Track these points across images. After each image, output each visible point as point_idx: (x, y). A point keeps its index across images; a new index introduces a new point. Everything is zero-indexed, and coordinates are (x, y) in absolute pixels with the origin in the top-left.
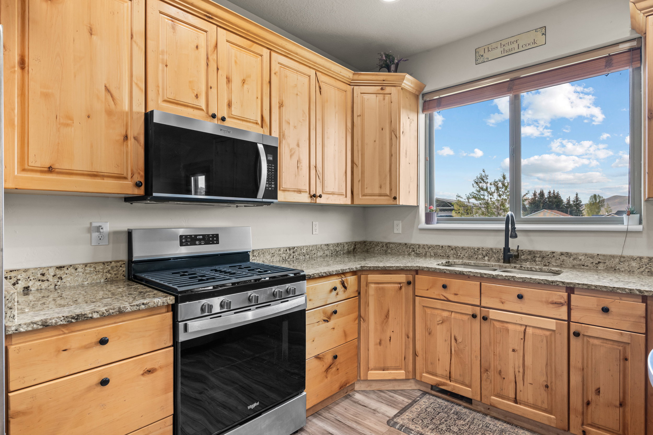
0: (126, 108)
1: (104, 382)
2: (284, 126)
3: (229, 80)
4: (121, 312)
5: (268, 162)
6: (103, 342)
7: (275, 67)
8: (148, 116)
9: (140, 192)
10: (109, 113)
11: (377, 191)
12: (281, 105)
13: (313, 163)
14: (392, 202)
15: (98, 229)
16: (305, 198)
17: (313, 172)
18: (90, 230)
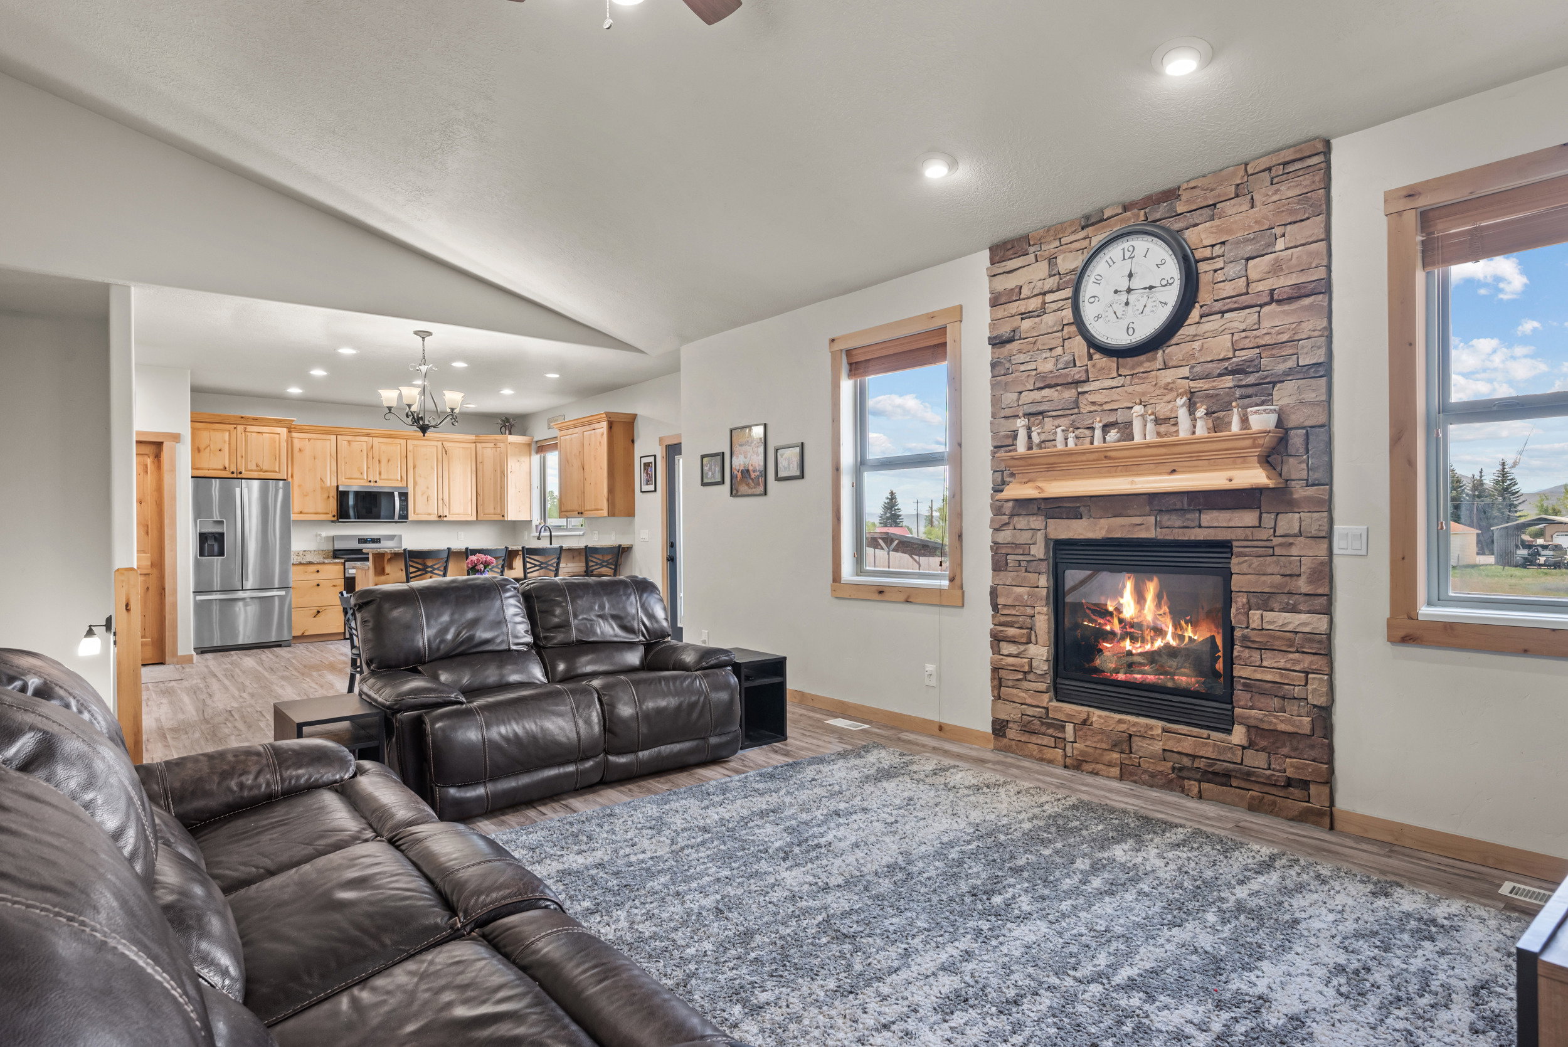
0: (329, 484)
1: (318, 585)
2: (418, 479)
3: (380, 462)
4: (324, 563)
5: (400, 500)
6: (318, 571)
7: (410, 447)
8: (338, 487)
9: (335, 519)
10: (322, 488)
11: (492, 511)
12: (414, 467)
13: (440, 497)
14: (502, 518)
15: (320, 535)
16: (434, 518)
17: (440, 502)
18: (316, 535)
